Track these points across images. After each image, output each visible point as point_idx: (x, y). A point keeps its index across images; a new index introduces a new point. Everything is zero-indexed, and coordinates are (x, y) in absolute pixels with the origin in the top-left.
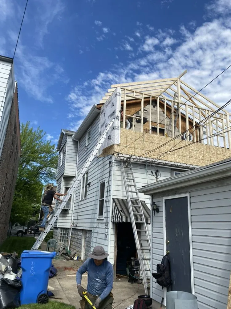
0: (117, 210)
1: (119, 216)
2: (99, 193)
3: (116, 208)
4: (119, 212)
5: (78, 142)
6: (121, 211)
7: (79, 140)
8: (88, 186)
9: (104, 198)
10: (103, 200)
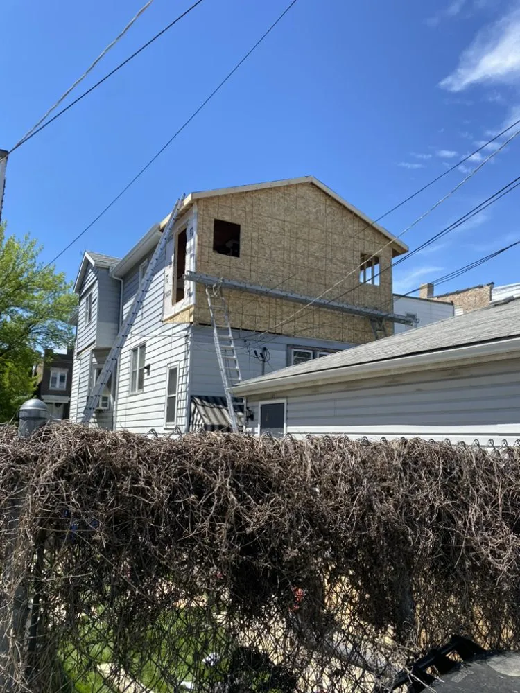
0: (197, 415)
1: (200, 423)
2: (166, 385)
3: (196, 411)
4: (201, 417)
5: (120, 282)
6: (204, 415)
7: (122, 278)
8: (146, 371)
9: (175, 393)
10: (175, 397)
